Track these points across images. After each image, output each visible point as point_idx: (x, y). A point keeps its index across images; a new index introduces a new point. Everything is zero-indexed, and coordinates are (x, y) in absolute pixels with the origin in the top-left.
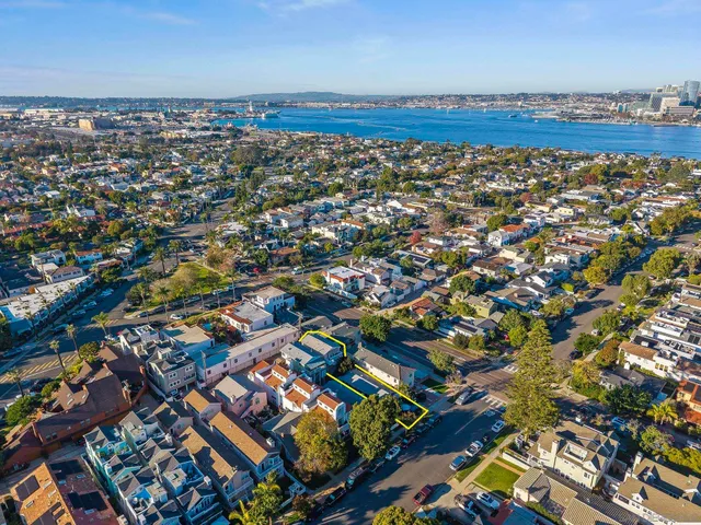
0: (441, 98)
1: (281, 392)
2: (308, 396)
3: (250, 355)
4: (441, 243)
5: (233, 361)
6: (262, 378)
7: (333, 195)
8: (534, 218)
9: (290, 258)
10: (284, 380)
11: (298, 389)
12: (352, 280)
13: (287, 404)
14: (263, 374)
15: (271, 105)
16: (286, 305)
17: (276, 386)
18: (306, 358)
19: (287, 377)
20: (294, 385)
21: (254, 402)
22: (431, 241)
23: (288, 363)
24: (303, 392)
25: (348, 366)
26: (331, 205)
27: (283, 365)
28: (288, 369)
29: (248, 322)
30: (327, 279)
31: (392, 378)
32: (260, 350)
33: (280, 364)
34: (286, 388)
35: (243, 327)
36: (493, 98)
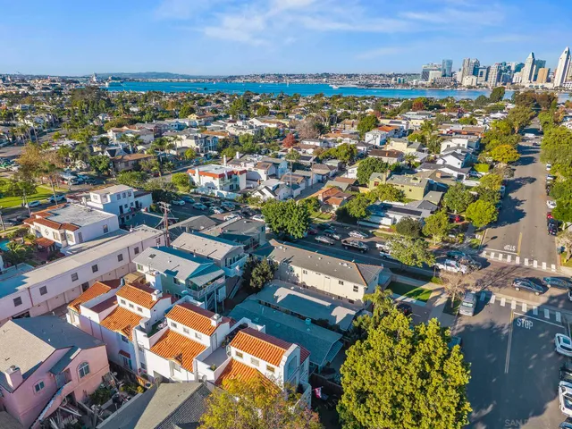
0: (263, 77)
1: (140, 339)
2: (205, 341)
3: (75, 277)
4: (318, 144)
5: (36, 293)
6: (95, 317)
7: (185, 116)
8: (400, 123)
9: (141, 163)
10: (146, 314)
11: (180, 329)
12: (230, 177)
13: (157, 365)
14: (98, 308)
15: (113, 78)
16: (138, 206)
17: (127, 329)
18: (185, 269)
19: (152, 306)
20: (169, 321)
21: (74, 374)
22: (307, 143)
23: (150, 279)
24: (192, 334)
25: (265, 275)
26: (185, 125)
27: (141, 284)
28: (151, 291)
29: (74, 227)
30: (196, 179)
31: (349, 285)
32: (95, 269)
33: (135, 284)
34: (152, 329)
35: (64, 237)
36: (303, 77)
